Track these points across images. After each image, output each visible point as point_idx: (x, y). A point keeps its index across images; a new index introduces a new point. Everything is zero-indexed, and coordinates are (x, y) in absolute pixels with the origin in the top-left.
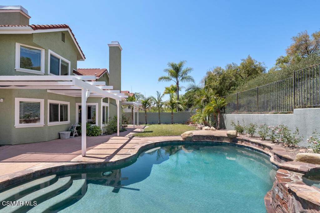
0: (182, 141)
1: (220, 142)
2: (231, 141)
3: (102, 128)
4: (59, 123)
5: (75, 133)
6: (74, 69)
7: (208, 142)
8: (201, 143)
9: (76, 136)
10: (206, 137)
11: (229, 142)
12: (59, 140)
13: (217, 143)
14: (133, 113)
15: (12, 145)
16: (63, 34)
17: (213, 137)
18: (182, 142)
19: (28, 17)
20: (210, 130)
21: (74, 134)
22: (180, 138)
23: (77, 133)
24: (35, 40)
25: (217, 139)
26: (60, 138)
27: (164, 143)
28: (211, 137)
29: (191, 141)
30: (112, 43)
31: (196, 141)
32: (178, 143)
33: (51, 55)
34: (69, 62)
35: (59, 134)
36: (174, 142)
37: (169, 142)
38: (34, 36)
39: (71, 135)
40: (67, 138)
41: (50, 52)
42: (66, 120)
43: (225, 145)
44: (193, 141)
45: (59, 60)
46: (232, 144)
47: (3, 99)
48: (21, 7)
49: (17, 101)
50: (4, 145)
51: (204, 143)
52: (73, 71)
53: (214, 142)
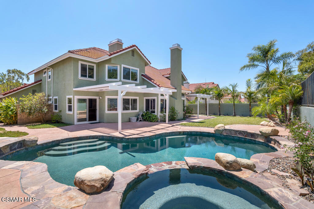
0: (213, 133)
1: (254, 140)
2: (266, 140)
3: (159, 117)
4: (130, 111)
5: (140, 118)
6: (142, 73)
7: (240, 137)
8: (232, 138)
9: (140, 121)
10: (238, 132)
11: (263, 141)
12: (129, 122)
13: (250, 140)
14: (206, 104)
15: (104, 123)
16: (133, 51)
17: (246, 133)
18: (212, 135)
19: (122, 44)
20: (267, 125)
21: (139, 120)
22: (211, 130)
23: (141, 119)
24: (112, 61)
25: (251, 136)
26: (130, 121)
27: (193, 133)
28: (245, 133)
29: (221, 135)
30: (174, 46)
31: (226, 135)
32: (208, 135)
33: (124, 68)
34: (138, 69)
35: (130, 119)
36: (204, 133)
37: (199, 133)
38: (112, 59)
39: (137, 120)
40: (134, 122)
41: (123, 66)
42: (136, 109)
43: (259, 144)
44: (224, 135)
45: (130, 69)
46: (265, 144)
47: (101, 97)
48: (118, 39)
49: (107, 97)
50: (101, 122)
51: (236, 138)
52: (141, 75)
53: (246, 138)
